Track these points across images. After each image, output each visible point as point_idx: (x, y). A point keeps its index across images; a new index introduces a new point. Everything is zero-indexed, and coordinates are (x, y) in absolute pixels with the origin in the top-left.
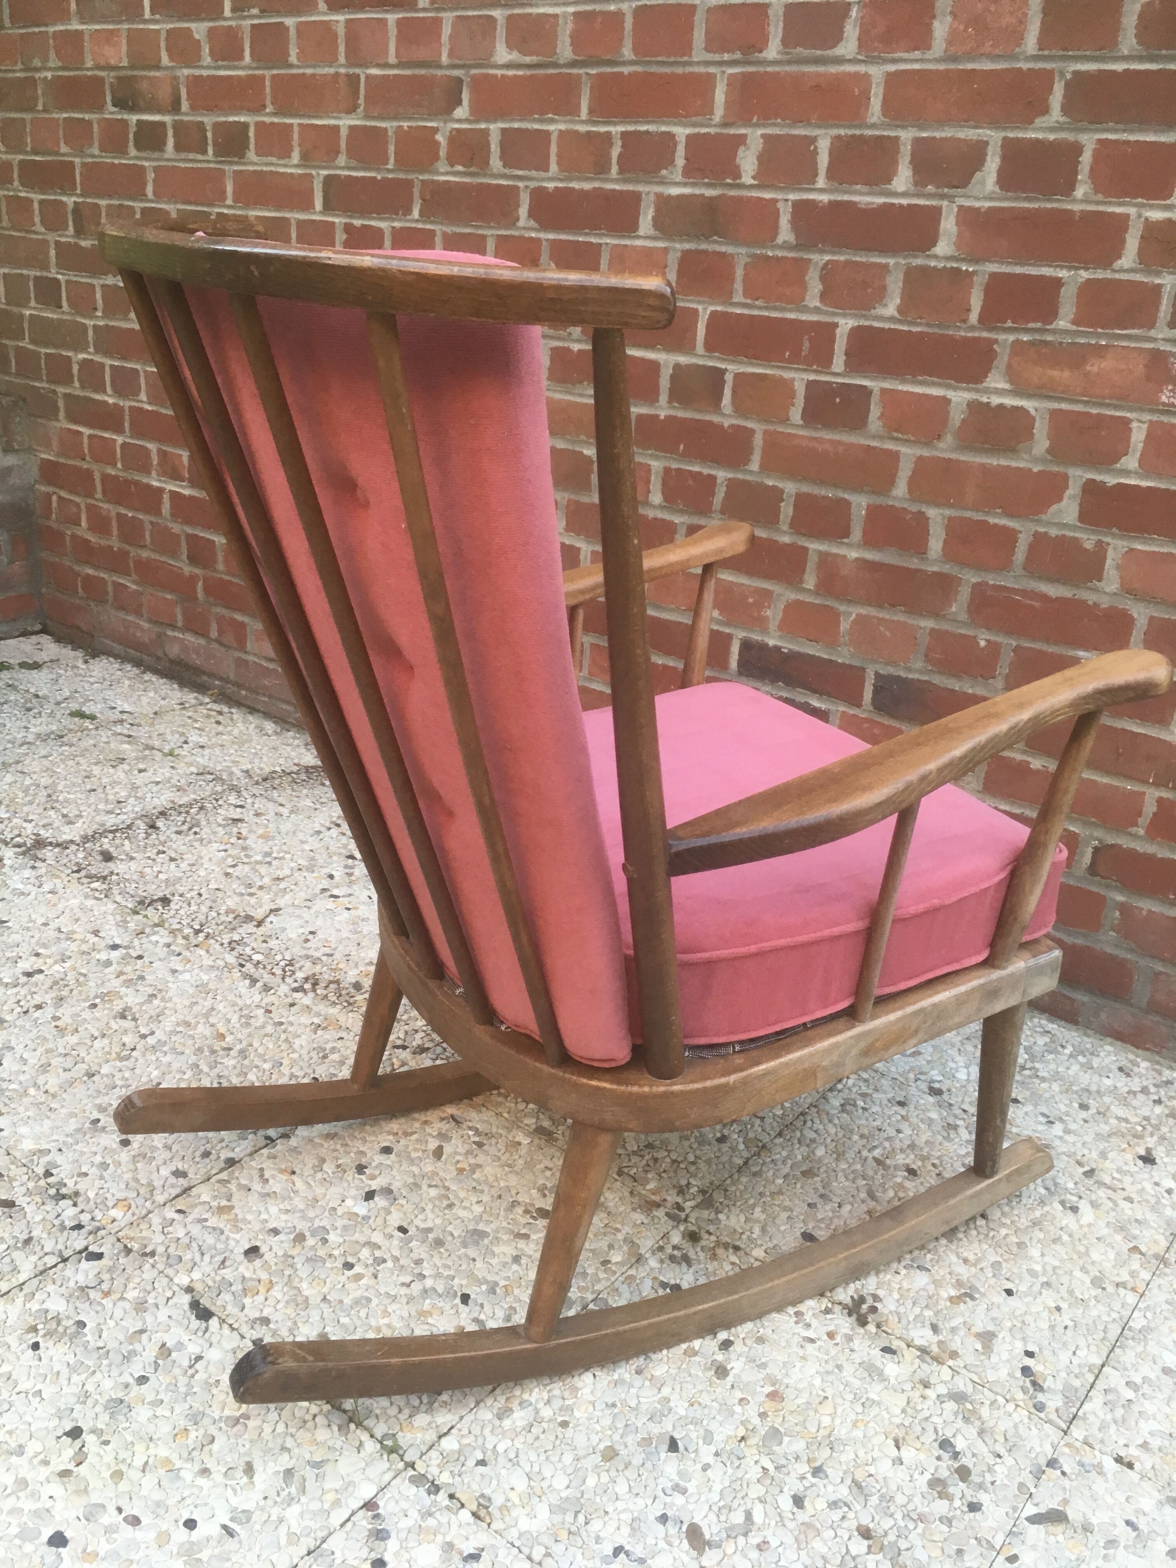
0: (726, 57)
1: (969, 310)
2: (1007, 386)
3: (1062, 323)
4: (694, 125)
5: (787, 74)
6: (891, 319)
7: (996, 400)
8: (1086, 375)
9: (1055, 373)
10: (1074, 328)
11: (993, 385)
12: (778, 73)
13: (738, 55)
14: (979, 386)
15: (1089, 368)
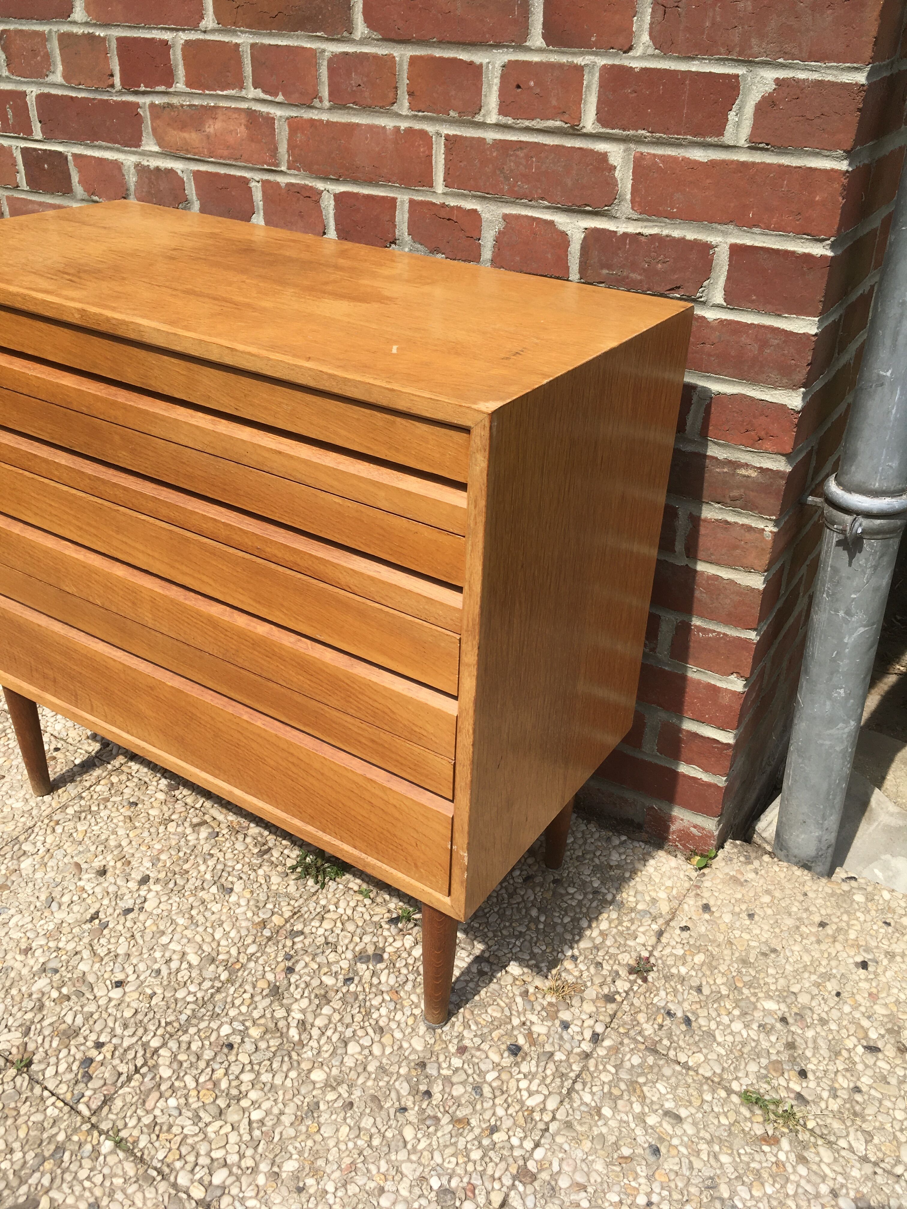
1: (112, 75)
2: (156, 149)
3: (180, 86)
6: (61, 86)
7: (153, 163)
8: (208, 137)
9: (186, 135)
10: (188, 90)
11: (147, 148)
14: (139, 150)
15: (208, 130)
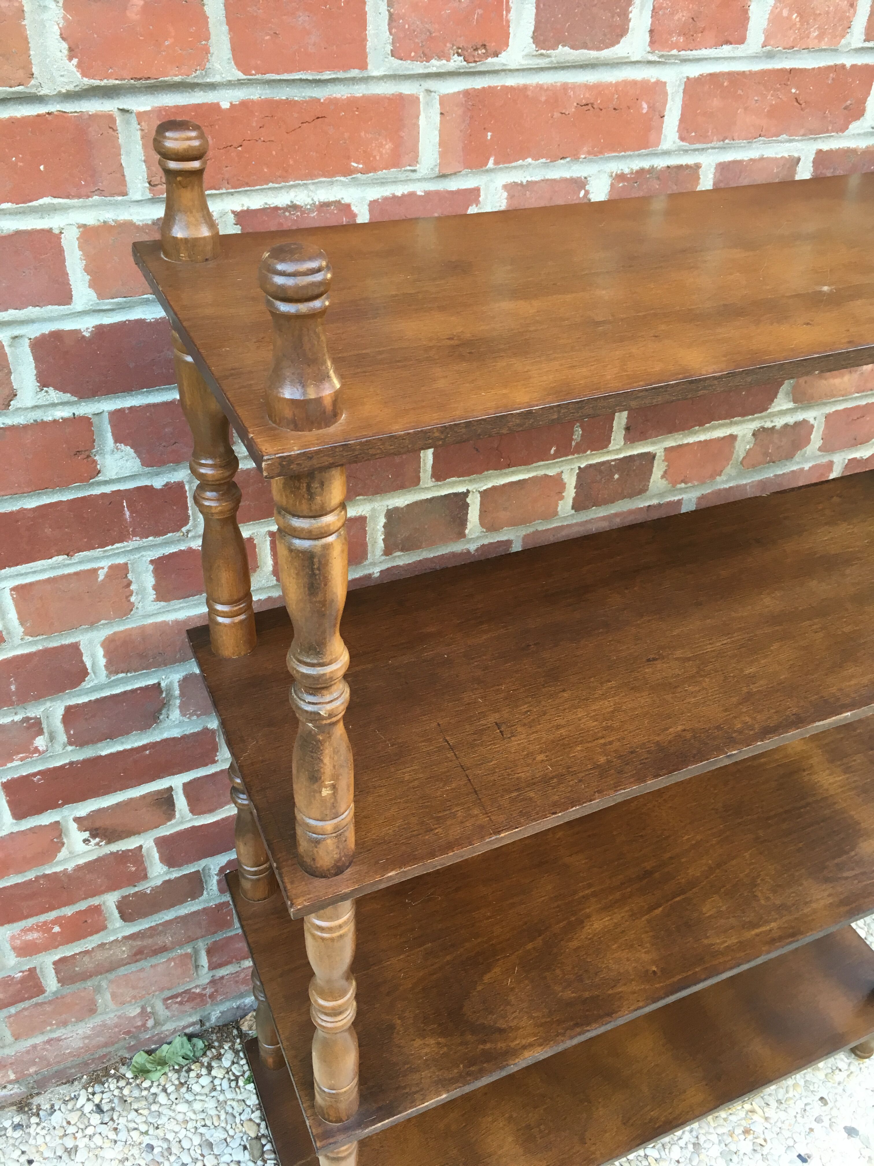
0: (436, 65)
4: (383, 183)
5: (540, 87)
12: (525, 88)
13: (456, 62)
